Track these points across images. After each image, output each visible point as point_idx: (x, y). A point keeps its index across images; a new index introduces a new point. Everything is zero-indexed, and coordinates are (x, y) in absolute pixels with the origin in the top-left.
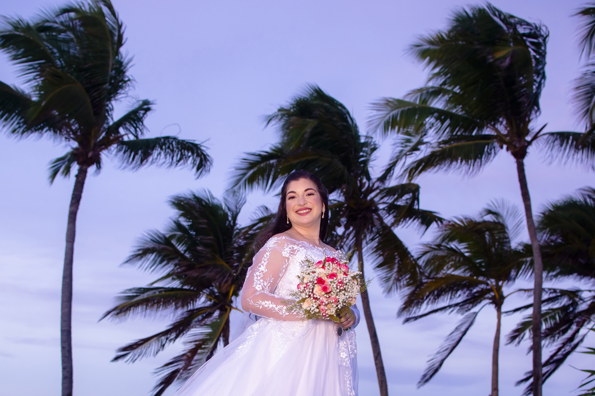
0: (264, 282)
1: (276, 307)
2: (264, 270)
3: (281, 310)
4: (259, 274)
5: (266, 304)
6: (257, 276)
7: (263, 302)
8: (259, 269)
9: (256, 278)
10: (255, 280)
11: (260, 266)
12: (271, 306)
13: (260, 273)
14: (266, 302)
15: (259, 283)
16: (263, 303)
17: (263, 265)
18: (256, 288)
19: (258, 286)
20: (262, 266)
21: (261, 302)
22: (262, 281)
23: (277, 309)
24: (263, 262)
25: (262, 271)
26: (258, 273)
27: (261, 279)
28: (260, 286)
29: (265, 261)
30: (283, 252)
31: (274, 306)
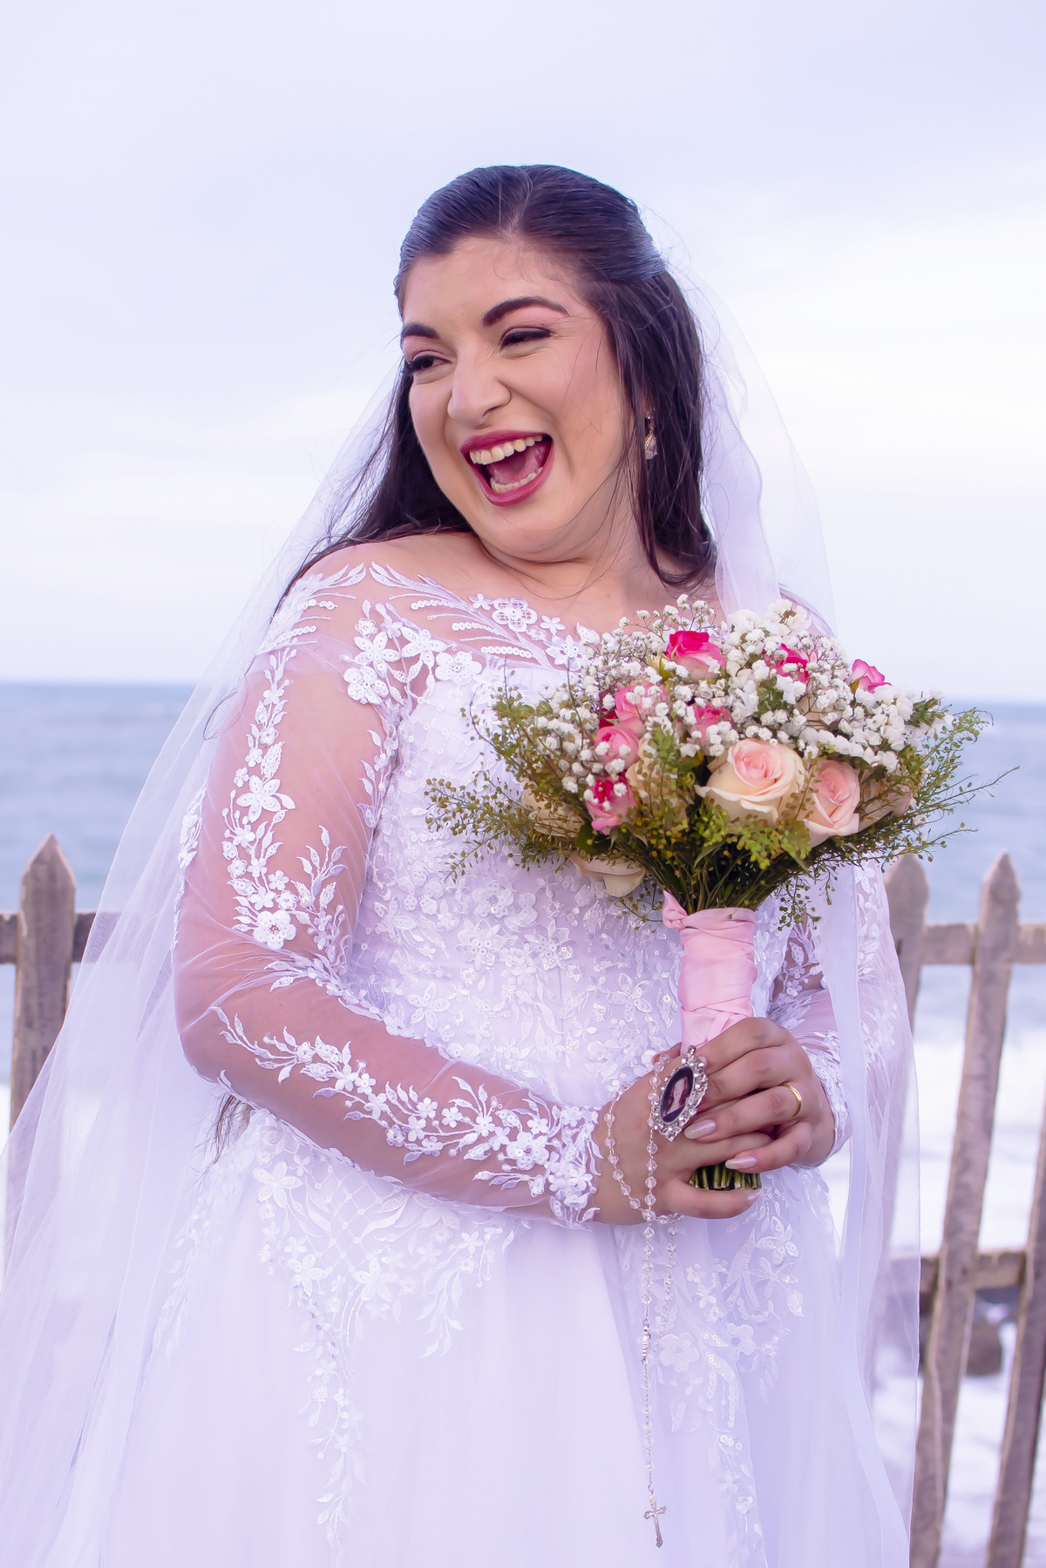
0: (290, 887)
1: (378, 1090)
2: (272, 805)
3: (399, 1114)
4: (251, 837)
5: (316, 1059)
6: (243, 853)
7: (305, 1046)
8: (242, 801)
9: (237, 867)
10: (238, 885)
11: (246, 788)
12: (345, 1080)
13: (254, 826)
14: (323, 1049)
15: (265, 899)
16: (304, 1051)
17: (256, 770)
18: (260, 936)
19: (265, 919)
20: (255, 779)
21: (291, 1041)
22: (279, 881)
23: (377, 1104)
24: (254, 756)
25: (266, 814)
26: (245, 836)
27: (271, 865)
28: (282, 917)
29: (265, 748)
30: (350, 675)
31: (366, 1083)
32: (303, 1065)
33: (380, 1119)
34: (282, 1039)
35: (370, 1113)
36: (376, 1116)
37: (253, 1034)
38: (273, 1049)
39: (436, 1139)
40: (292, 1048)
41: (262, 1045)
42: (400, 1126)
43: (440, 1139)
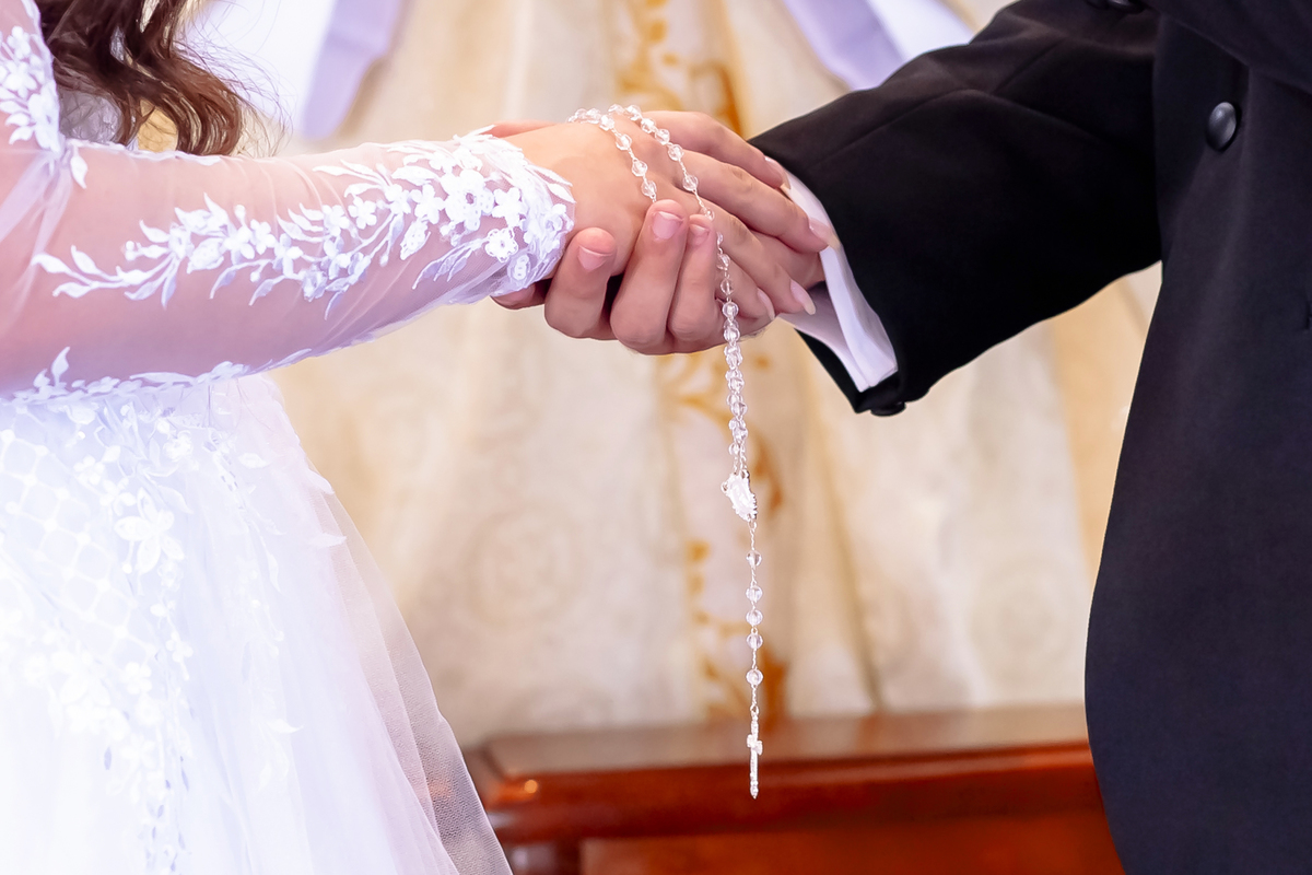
32: (185, 262)
33: (296, 271)
34: (147, 243)
35: (280, 272)
36: (288, 273)
37: (110, 260)
38: (143, 263)
39: (361, 255)
40: (165, 245)
41: (127, 268)
42: (319, 264)
43: (365, 251)
